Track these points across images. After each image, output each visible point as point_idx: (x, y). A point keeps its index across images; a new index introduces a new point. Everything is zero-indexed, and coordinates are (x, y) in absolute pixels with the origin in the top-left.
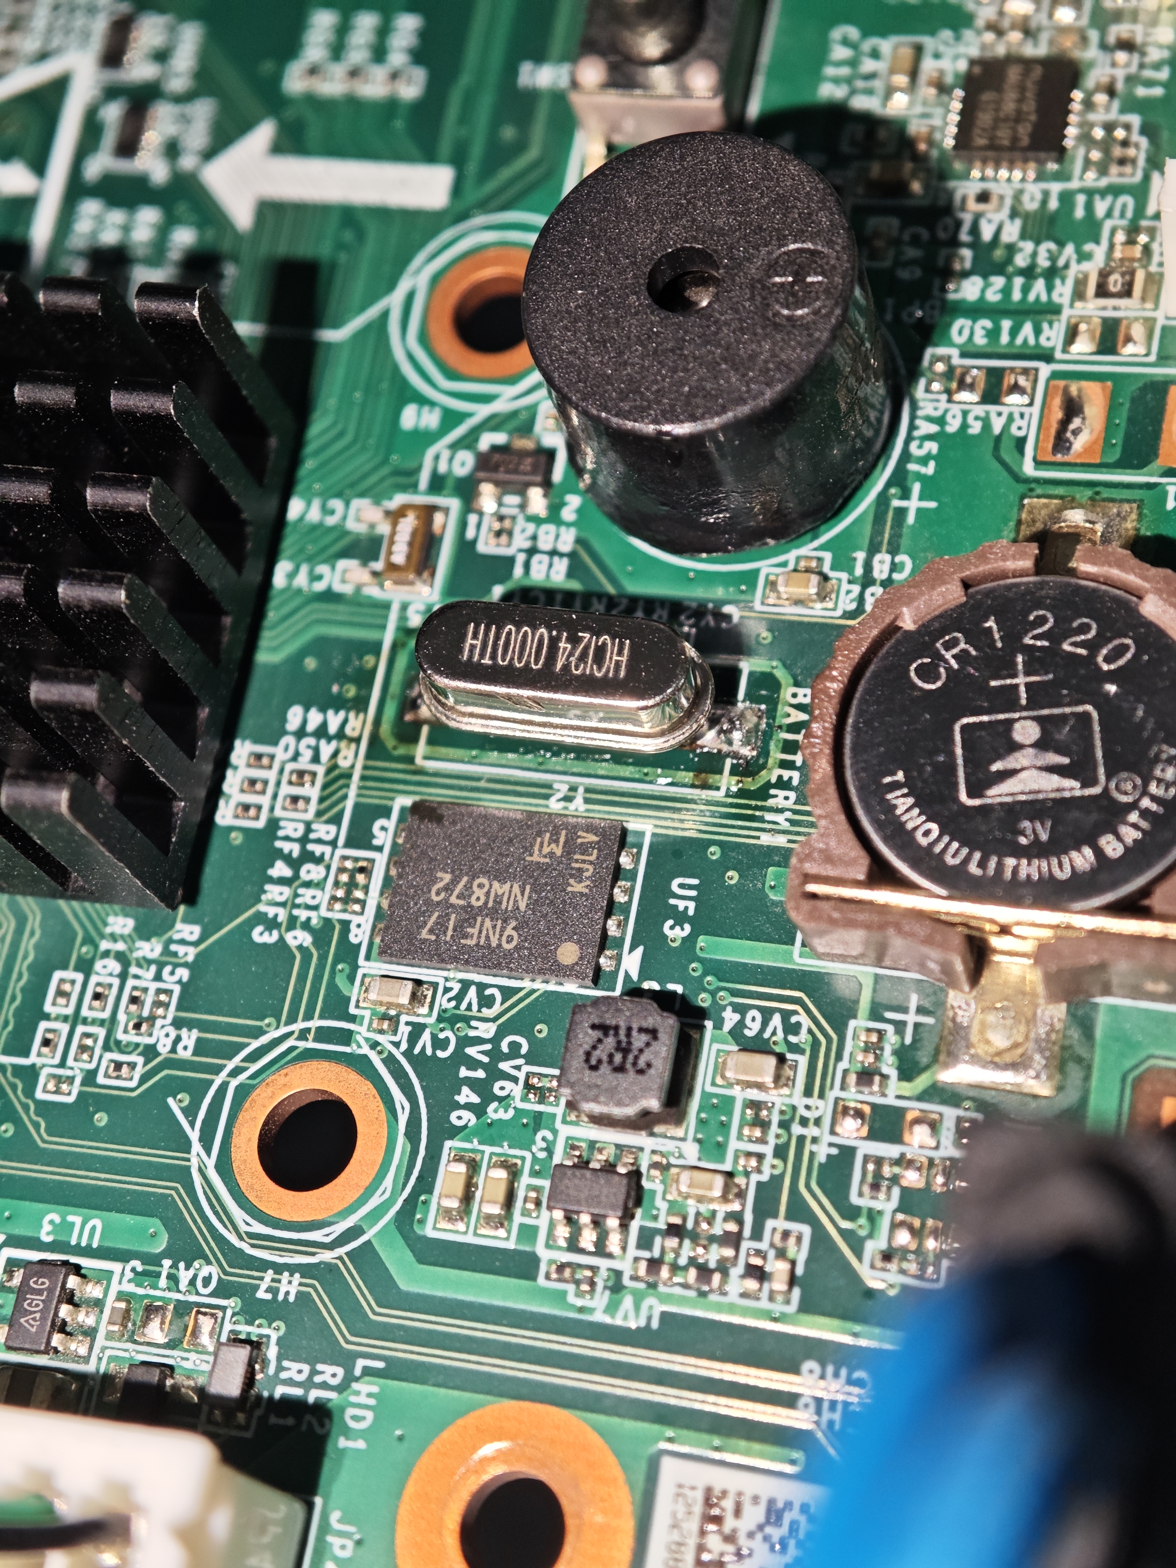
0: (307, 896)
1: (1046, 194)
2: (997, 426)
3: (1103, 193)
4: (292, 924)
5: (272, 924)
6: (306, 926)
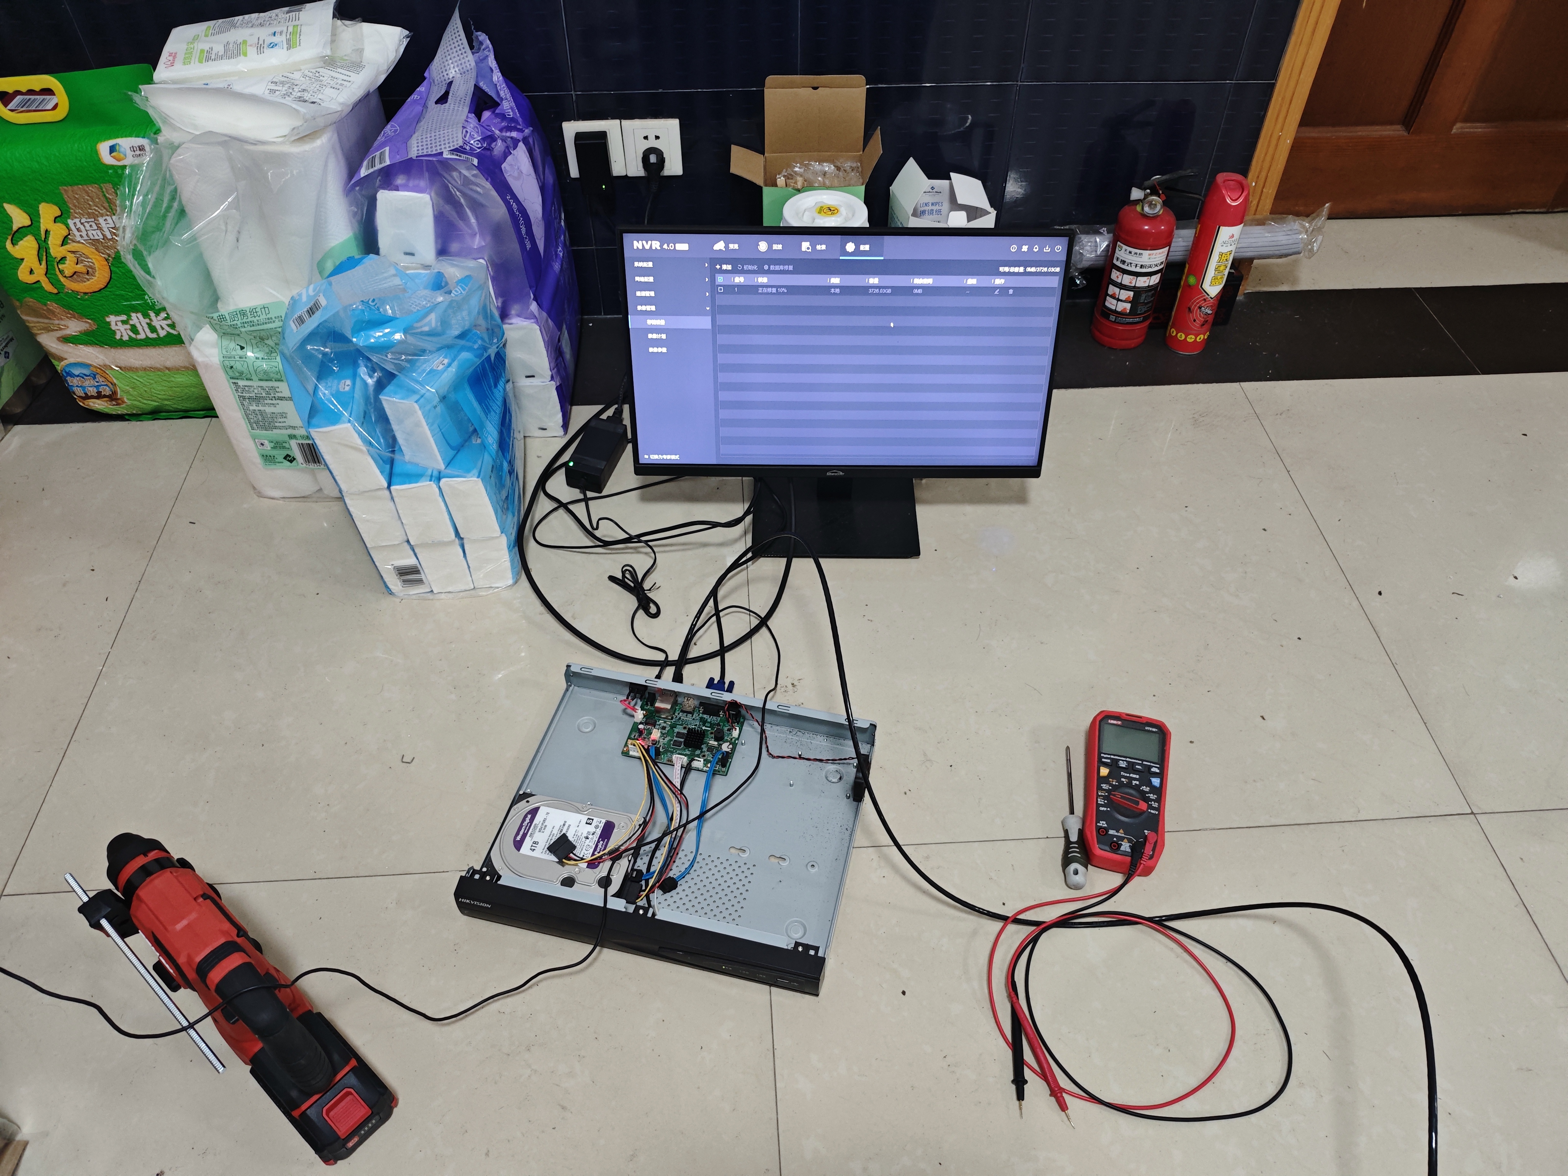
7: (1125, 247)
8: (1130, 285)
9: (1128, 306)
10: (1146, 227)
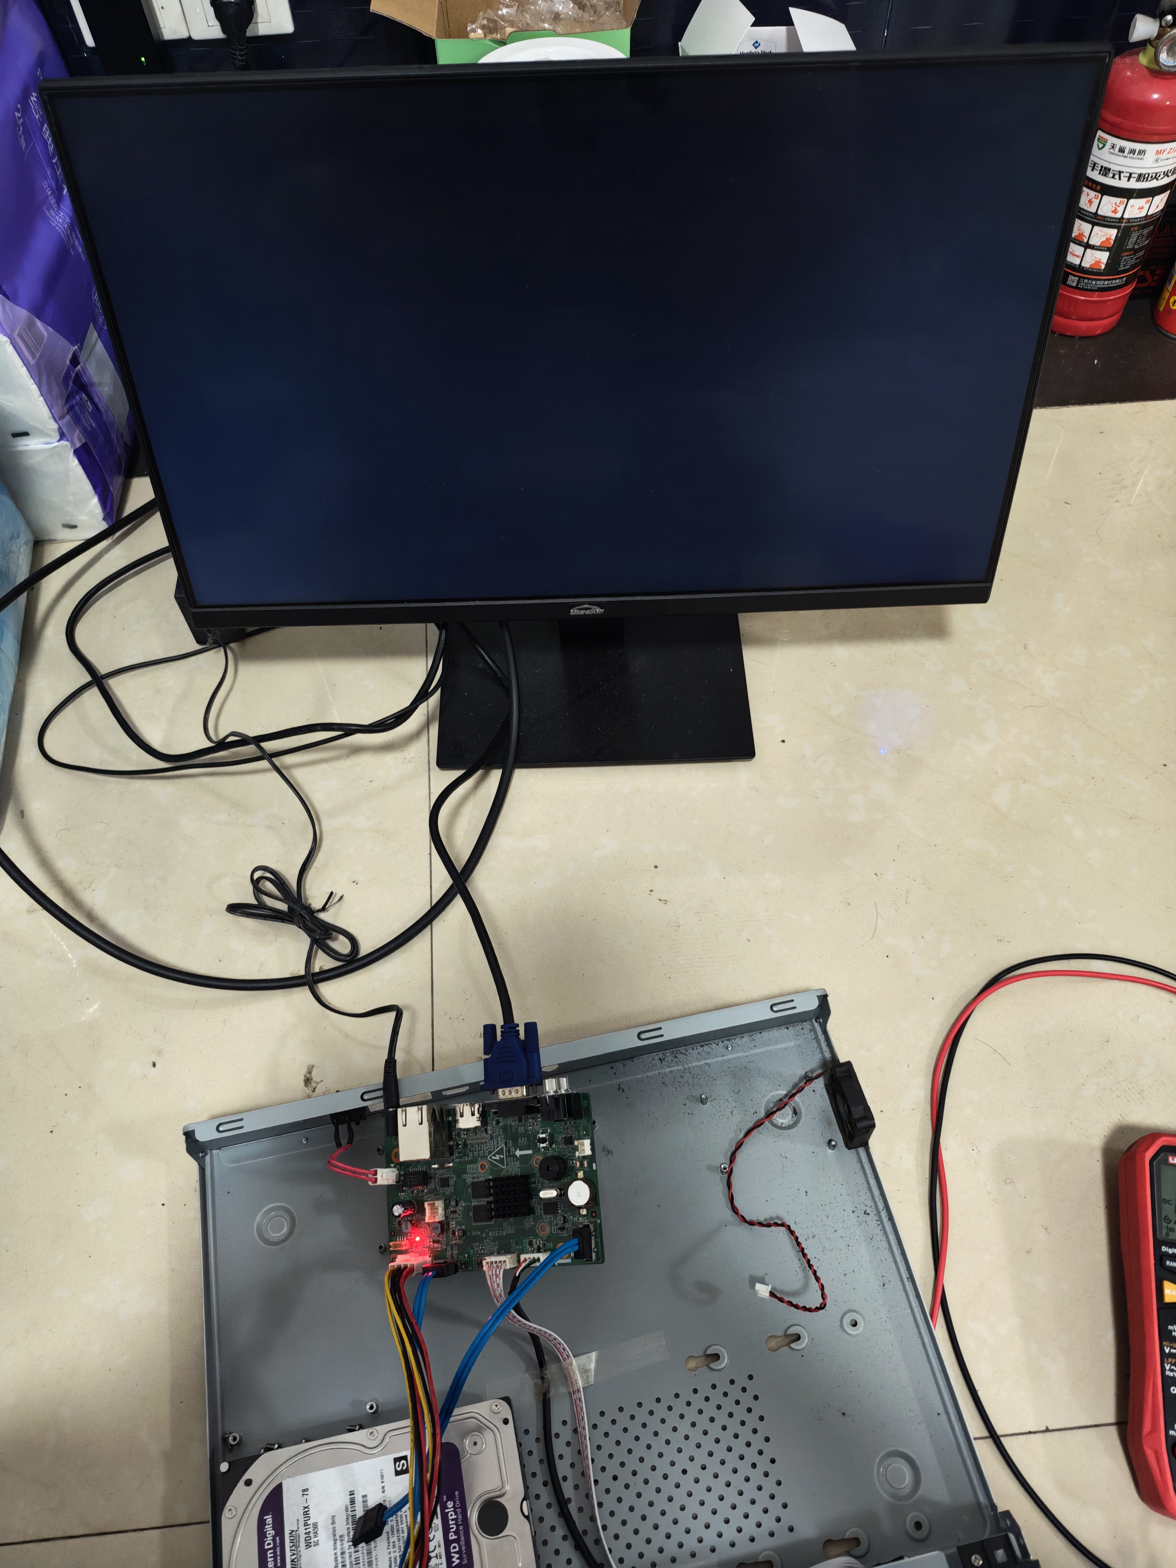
7: (1111, 140)
8: (1113, 215)
9: (1103, 257)
10: (1156, 96)
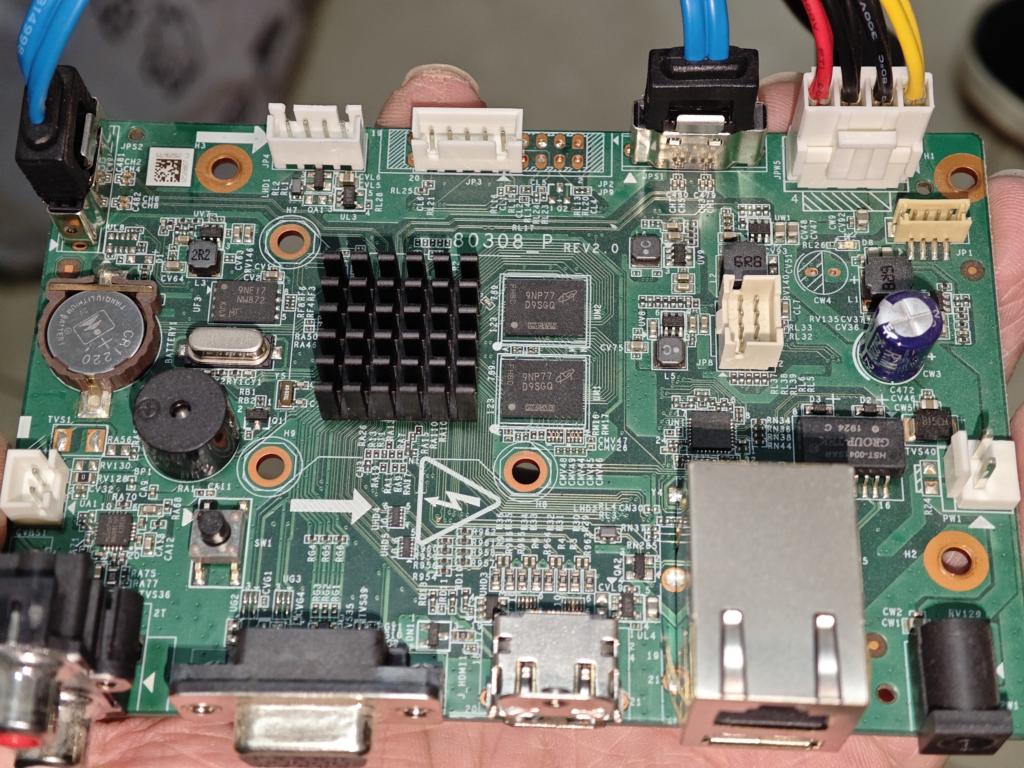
0: (302, 299)
1: (105, 508)
2: (117, 439)
3: (88, 508)
4: (305, 292)
5: (311, 291)
6: (301, 292)
